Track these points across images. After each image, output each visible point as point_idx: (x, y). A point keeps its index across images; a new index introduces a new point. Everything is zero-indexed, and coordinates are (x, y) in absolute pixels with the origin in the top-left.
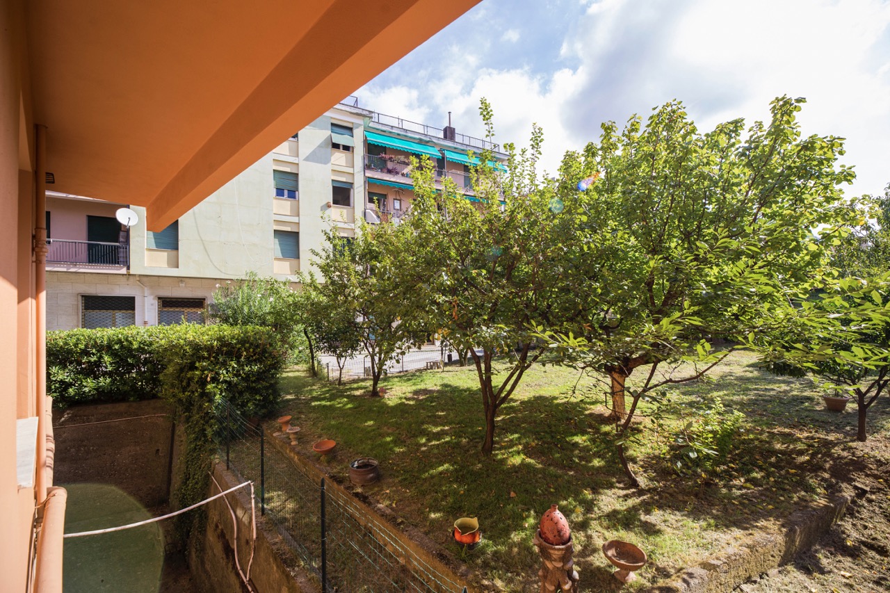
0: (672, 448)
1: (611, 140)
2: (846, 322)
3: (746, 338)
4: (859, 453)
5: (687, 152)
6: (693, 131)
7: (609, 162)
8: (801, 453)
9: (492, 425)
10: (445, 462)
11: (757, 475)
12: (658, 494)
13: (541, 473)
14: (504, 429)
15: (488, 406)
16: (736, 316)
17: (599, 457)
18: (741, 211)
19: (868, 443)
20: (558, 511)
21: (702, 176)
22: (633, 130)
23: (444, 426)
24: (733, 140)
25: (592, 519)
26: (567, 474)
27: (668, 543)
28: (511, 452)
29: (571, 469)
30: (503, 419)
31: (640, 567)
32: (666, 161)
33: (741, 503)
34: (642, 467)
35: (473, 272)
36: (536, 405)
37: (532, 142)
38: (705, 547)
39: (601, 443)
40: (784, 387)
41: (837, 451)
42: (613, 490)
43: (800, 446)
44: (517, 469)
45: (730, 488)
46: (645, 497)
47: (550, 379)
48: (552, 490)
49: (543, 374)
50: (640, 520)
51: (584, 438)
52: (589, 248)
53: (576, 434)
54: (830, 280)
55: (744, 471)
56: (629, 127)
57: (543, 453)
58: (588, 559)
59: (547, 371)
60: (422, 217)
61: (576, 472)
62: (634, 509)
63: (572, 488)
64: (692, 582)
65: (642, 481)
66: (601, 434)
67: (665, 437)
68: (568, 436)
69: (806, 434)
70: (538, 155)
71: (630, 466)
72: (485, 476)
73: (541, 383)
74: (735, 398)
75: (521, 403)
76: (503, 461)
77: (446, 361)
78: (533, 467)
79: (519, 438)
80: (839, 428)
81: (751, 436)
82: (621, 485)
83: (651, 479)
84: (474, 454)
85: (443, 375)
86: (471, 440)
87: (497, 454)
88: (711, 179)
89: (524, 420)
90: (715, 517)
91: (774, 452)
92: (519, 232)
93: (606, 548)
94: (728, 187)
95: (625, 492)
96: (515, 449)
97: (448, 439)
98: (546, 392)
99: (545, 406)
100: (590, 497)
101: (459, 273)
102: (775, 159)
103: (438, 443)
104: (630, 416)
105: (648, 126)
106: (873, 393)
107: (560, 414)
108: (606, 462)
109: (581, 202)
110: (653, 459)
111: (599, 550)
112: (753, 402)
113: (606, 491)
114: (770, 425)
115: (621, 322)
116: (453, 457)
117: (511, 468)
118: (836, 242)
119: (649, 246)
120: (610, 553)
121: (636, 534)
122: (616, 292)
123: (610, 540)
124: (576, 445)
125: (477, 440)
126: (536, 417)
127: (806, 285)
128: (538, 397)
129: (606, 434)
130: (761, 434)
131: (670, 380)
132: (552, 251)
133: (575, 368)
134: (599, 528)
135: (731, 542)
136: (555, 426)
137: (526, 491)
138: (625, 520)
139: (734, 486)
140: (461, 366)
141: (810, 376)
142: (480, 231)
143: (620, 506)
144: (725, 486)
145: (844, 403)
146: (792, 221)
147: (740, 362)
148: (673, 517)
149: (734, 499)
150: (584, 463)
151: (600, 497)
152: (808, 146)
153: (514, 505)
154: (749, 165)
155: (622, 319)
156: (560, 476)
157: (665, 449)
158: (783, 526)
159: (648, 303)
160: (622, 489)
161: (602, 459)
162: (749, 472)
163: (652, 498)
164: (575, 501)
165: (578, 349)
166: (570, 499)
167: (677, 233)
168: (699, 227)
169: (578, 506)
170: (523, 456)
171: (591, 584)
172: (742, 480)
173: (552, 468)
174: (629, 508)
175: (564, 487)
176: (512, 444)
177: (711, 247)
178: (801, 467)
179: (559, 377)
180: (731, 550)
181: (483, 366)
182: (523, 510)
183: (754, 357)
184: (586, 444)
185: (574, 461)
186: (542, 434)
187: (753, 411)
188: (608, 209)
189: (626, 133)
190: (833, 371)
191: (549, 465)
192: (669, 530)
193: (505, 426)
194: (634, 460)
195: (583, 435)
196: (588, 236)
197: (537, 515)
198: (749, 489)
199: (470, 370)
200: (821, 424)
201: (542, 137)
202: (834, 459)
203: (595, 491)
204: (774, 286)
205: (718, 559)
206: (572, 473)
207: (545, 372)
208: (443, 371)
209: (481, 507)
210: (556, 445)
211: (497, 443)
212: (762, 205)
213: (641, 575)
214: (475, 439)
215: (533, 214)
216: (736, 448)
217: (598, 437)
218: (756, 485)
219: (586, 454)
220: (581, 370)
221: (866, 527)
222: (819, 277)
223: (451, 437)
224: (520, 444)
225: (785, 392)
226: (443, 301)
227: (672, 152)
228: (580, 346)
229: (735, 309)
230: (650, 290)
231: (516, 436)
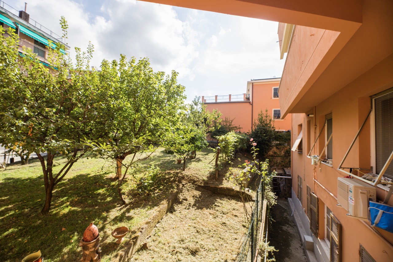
0: (138, 185)
1: (124, 62)
2: (183, 138)
3: (162, 143)
4: (183, 174)
5: (150, 78)
6: (152, 71)
7: (122, 71)
8: (172, 177)
9: (51, 195)
10: (10, 228)
11: (161, 187)
12: (133, 204)
13: (80, 213)
14: (57, 197)
15: (48, 185)
16: (159, 136)
17: (110, 197)
18: (162, 102)
19: (185, 171)
20: (93, 225)
21: (153, 88)
22: (132, 62)
23: (8, 205)
24: (162, 78)
25: (106, 224)
26: (94, 209)
27: (136, 221)
28: (63, 207)
29: (96, 205)
30: (56, 191)
31: (126, 234)
32: (143, 79)
33: (157, 198)
34: (127, 195)
35: (47, 109)
36: (78, 179)
37: (88, 50)
38: (147, 217)
39: (111, 190)
40: (169, 158)
41: (179, 175)
42: (116, 209)
43: (172, 175)
44: (66, 215)
45: (154, 194)
46: (128, 207)
47: (86, 166)
48: (87, 219)
49: (82, 164)
50: (126, 217)
51: (103, 190)
52: (114, 106)
53: (99, 189)
54: (180, 126)
55: (158, 187)
56: (131, 60)
57: (81, 203)
58: (105, 242)
59: (84, 162)
60: (7, 69)
61: (99, 206)
62: (124, 213)
63: (97, 214)
64: (143, 231)
65: (127, 201)
66: (111, 186)
67: (135, 181)
68: (95, 191)
69: (173, 171)
70: (91, 57)
71: (123, 196)
72: (44, 226)
73: (81, 168)
74: (157, 163)
75: (68, 180)
76: (57, 214)
77: (9, 162)
78: (76, 211)
79: (68, 199)
80: (180, 168)
81: (161, 175)
82: (119, 205)
83: (130, 199)
84: (35, 216)
85: (5, 172)
86: (32, 209)
87: (53, 211)
88: (156, 89)
89: (71, 189)
90: (150, 205)
91: (165, 179)
92: (79, 93)
93: (112, 233)
94: (160, 93)
95: (120, 208)
96: (65, 205)
97: (12, 213)
98: (83, 172)
99: (83, 179)
100: (105, 215)
101: (35, 108)
102: (172, 88)
103: (3, 217)
104: (124, 176)
105: (138, 63)
106: (186, 157)
107: (91, 182)
108: (113, 198)
109: (112, 86)
110: (131, 191)
111: (109, 236)
112: (161, 164)
113: (112, 210)
114: (165, 171)
115: (122, 138)
116: (17, 223)
117: (62, 216)
118: (182, 115)
119: (135, 109)
120: (114, 235)
121: (124, 222)
122: (123, 126)
123: (114, 230)
124: (99, 194)
125: (38, 207)
126: (78, 186)
127: (176, 127)
128: (79, 176)
129: (113, 186)
130: (163, 174)
131: (139, 160)
132: (96, 105)
133: (104, 158)
134: (110, 227)
135: (154, 212)
136: (88, 188)
137: (72, 224)
138: (120, 219)
139: (155, 193)
140: (22, 165)
141: (175, 154)
142: (54, 87)
143: (118, 214)
144: (153, 194)
145: (181, 161)
146: (174, 108)
147: (158, 151)
148: (136, 211)
149: (155, 197)
150: (103, 201)
151: (110, 213)
152: (178, 87)
153: (64, 234)
154: (165, 88)
155: (122, 136)
156: (91, 211)
157: (135, 186)
158: (167, 201)
159: (133, 130)
160: (119, 207)
161: (111, 197)
162: (159, 187)
163: (130, 206)
164: (98, 219)
165: (107, 150)
166: (96, 220)
167: (144, 105)
168: (151, 104)
169: (100, 221)
170: (70, 207)
171: (105, 252)
172: (158, 190)
173: (87, 208)
174: (122, 213)
175: (93, 215)
176: (63, 203)
177: (155, 112)
178: (172, 182)
179: (91, 164)
180: (154, 215)
181: (46, 162)
182: (70, 235)
183: (163, 149)
184: (104, 192)
185: (98, 202)
186: (81, 193)
187: (161, 167)
188: (121, 90)
189: (130, 62)
190: (179, 152)
191: (85, 207)
192: (136, 216)
193: (58, 195)
194: (124, 194)
195: (103, 189)
196: (114, 101)
197: (79, 234)
198: (159, 192)
199: (30, 167)
200: (177, 168)
201: (93, 49)
202: (178, 177)
203: (108, 211)
204: (169, 127)
205: (150, 219)
206: (97, 207)
207: (83, 162)
208: (6, 170)
209: (42, 244)
210: (89, 197)
211: (53, 205)
212: (168, 101)
213: (126, 237)
214: (36, 207)
215: (88, 86)
216: (157, 180)
217: (109, 188)
218: (161, 191)
219: (104, 196)
220: (106, 159)
221: (184, 195)
222: (178, 125)
223: (15, 211)
224: (68, 202)
225: (169, 159)
226: (21, 125)
227: (145, 76)
228: (107, 149)
229: (159, 133)
230: (134, 125)
231: (66, 198)
